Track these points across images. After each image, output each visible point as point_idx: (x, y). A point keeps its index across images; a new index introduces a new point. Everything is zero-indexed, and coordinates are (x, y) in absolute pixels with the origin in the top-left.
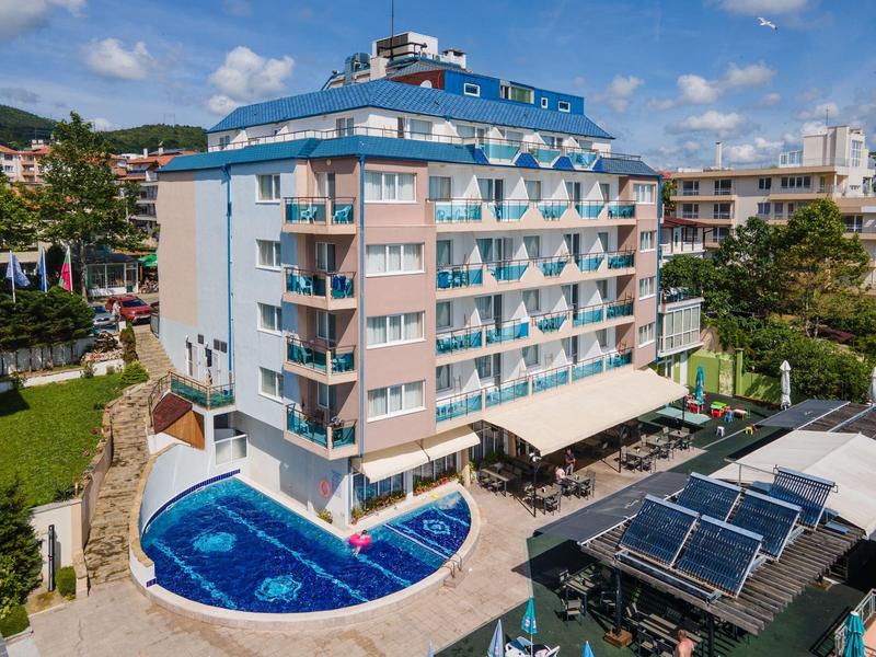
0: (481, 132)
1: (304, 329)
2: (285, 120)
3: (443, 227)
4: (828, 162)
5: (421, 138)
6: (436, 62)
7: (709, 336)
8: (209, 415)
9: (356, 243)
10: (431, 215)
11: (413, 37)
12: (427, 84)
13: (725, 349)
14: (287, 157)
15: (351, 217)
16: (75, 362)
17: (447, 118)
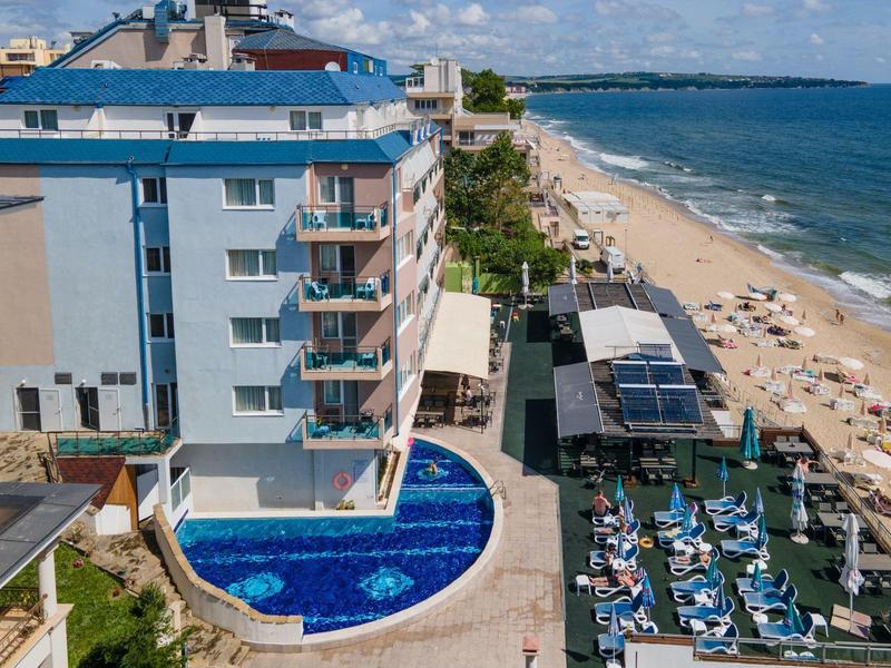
2: (194, 105)
4: (443, 90)
7: (451, 250)
9: (390, 242)
13: (464, 259)
15: (384, 222)
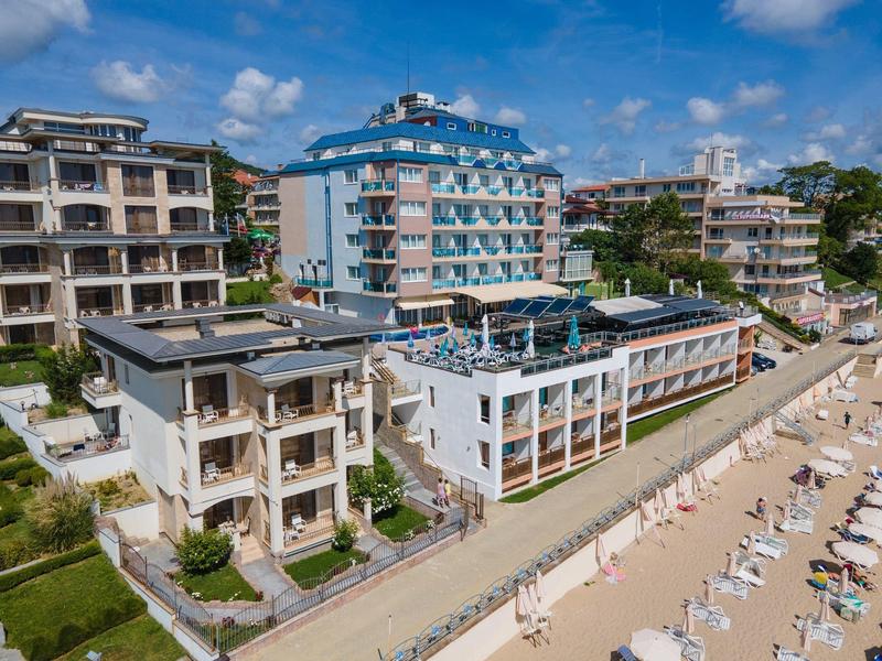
0: (456, 149)
1: (370, 242)
2: (354, 143)
3: (435, 194)
5: (425, 152)
6: (433, 110)
7: (598, 274)
8: (322, 292)
9: (396, 200)
10: (429, 190)
11: (420, 95)
12: (427, 124)
13: (604, 281)
14: (360, 161)
15: (393, 189)
16: (243, 274)
17: (438, 142)
